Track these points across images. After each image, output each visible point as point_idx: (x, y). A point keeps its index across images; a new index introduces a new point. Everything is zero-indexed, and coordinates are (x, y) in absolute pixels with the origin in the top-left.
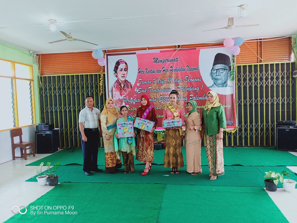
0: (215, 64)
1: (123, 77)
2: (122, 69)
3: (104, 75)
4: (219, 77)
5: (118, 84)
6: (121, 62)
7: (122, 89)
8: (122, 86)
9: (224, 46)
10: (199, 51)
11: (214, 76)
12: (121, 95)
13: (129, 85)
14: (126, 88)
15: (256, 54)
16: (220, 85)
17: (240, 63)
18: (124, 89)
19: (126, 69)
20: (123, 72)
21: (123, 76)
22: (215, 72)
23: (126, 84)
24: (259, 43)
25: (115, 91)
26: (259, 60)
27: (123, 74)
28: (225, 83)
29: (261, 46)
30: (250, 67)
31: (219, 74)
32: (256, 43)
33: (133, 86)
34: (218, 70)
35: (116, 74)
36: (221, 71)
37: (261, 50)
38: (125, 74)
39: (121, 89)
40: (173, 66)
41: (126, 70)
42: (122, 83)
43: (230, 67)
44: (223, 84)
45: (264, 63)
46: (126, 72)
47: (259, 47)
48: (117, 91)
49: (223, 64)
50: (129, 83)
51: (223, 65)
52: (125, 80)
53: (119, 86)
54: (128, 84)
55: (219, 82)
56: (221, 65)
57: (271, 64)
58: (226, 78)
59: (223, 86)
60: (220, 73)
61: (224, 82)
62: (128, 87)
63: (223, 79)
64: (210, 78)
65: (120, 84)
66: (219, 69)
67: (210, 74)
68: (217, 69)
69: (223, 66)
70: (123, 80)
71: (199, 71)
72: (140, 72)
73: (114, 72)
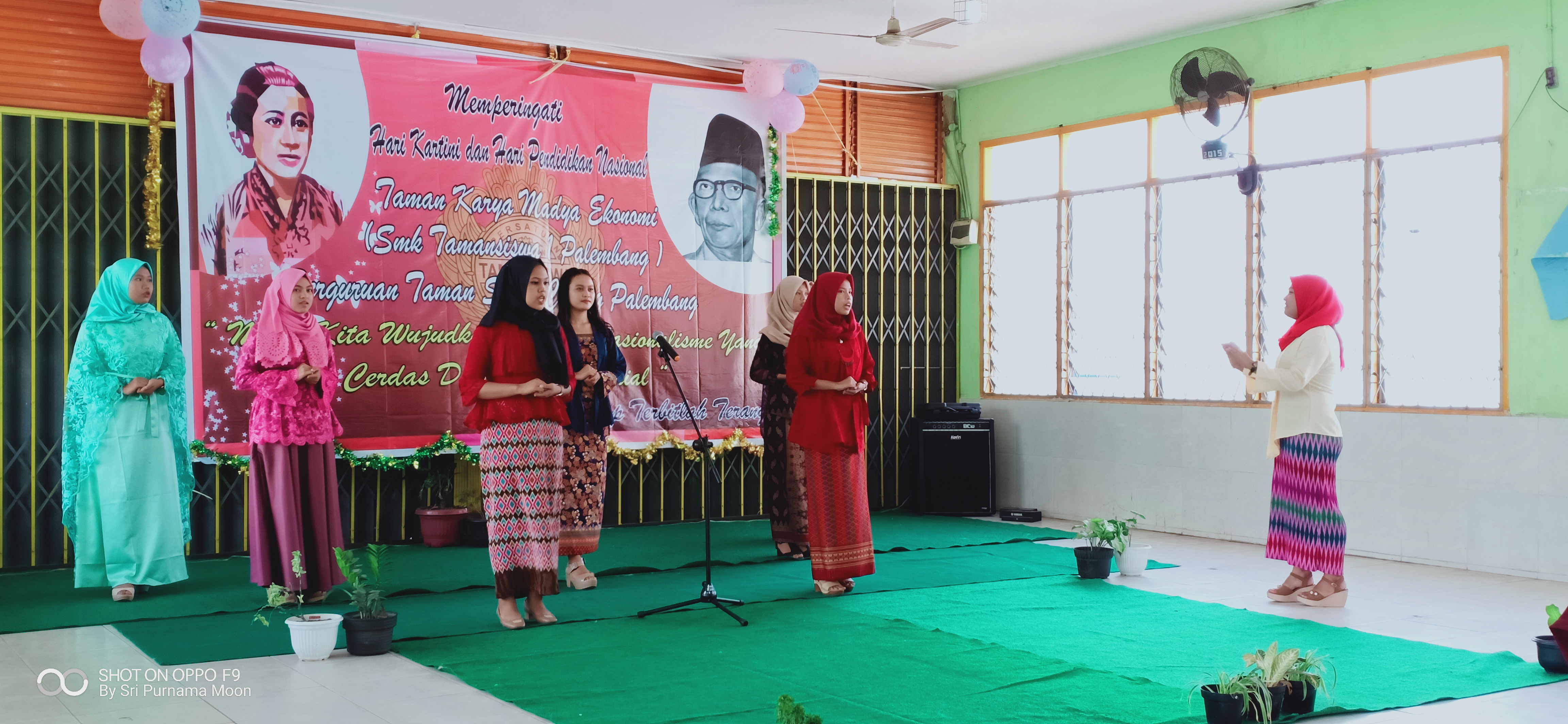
0: (707, 159)
1: (290, 157)
2: (282, 114)
3: (169, 136)
4: (722, 218)
5: (257, 197)
6: (272, 75)
7: (283, 226)
8: (285, 205)
9: (742, 89)
10: (647, 89)
11: (706, 211)
12: (278, 257)
13: (326, 204)
14: (304, 220)
15: (839, 137)
16: (728, 253)
17: (793, 168)
18: (292, 227)
19: (304, 120)
20: (288, 132)
21: (287, 151)
22: (708, 192)
23: (307, 197)
24: (848, 98)
25: (238, 234)
26: (848, 164)
27: (287, 145)
28: (745, 243)
29: (854, 110)
30: (824, 187)
31: (722, 202)
32: (840, 97)
33: (344, 214)
34: (719, 187)
35: (246, 138)
36: (731, 192)
37: (854, 128)
38: (296, 146)
39: (276, 226)
40: (541, 139)
41: (302, 124)
42: (279, 190)
43: (763, 180)
44: (738, 247)
45: (865, 181)
46: (303, 136)
47: (848, 113)
48: (249, 234)
49: (738, 163)
50: (323, 192)
51: (739, 168)
52: (303, 179)
53: (266, 208)
54: (319, 197)
55: (725, 237)
56: (732, 166)
58: (749, 223)
59: (737, 258)
60: (727, 201)
61: (741, 239)
62: (320, 215)
63: (739, 225)
64: (691, 216)
65: (271, 197)
66: (723, 183)
67: (690, 199)
68: (716, 184)
69: (736, 174)
70: (291, 173)
71: (648, 179)
72: (381, 143)
73: (233, 127)
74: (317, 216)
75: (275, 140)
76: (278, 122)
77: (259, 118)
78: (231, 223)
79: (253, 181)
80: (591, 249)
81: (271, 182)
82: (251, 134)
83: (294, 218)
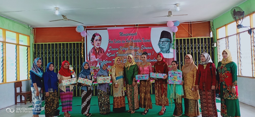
0: (161, 38)
1: (98, 45)
3: (84, 43)
4: (164, 47)
5: (94, 50)
6: (97, 35)
7: (97, 54)
8: (97, 51)
9: (167, 26)
10: (151, 28)
11: (161, 46)
12: (97, 58)
13: (102, 51)
15: (188, 31)
17: (178, 37)
18: (98, 54)
19: (100, 40)
22: (161, 43)
23: (100, 50)
25: (92, 55)
26: (190, 36)
29: (191, 26)
30: (184, 40)
32: (188, 25)
33: (105, 52)
34: (163, 42)
37: (191, 29)
39: (96, 54)
40: (133, 39)
42: (97, 49)
45: (193, 38)
46: (100, 42)
47: (190, 27)
50: (102, 49)
52: (100, 48)
53: (95, 52)
55: (164, 50)
56: (165, 38)
57: (197, 39)
58: (169, 47)
62: (102, 52)
64: (158, 47)
65: (96, 50)
67: (158, 44)
69: (166, 39)
70: (98, 47)
71: (151, 42)
72: (110, 42)
73: (91, 42)
74: (101, 52)
75: (96, 43)
76: (97, 40)
77: (95, 40)
78: (91, 54)
79: (94, 48)
81: (96, 48)
82: (93, 43)
83: (99, 53)
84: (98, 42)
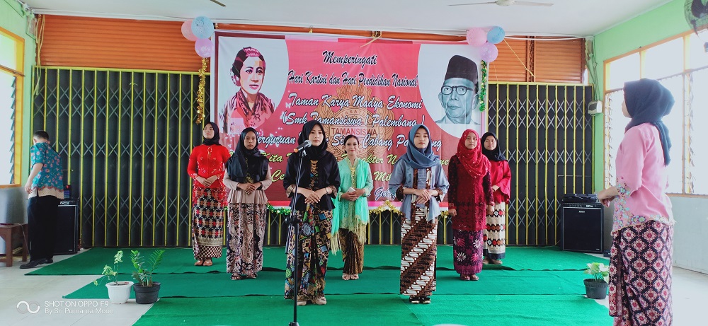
0: (448, 77)
1: (254, 86)
2: (252, 68)
3: (208, 78)
4: (455, 103)
5: (240, 102)
7: (250, 113)
8: (251, 105)
9: (467, 43)
10: (418, 47)
11: (447, 101)
14: (258, 111)
15: (523, 64)
17: (495, 79)
18: (253, 114)
19: (261, 70)
20: (255, 76)
21: (253, 83)
23: (260, 102)
24: (529, 44)
25: (232, 117)
26: (528, 76)
27: (254, 81)
28: (467, 115)
29: (532, 50)
30: (513, 87)
31: (456, 96)
32: (524, 44)
33: (275, 109)
34: (454, 89)
35: (238, 79)
36: (460, 91)
37: (532, 59)
38: (257, 81)
39: (247, 114)
40: (365, 72)
41: (260, 72)
42: (249, 99)
43: (477, 85)
44: (463, 117)
45: (538, 84)
46: (261, 76)
47: (529, 52)
48: (237, 117)
49: (464, 77)
50: (267, 100)
52: (259, 94)
53: (244, 106)
54: (265, 101)
56: (461, 79)
58: (469, 106)
59: (462, 123)
60: (458, 96)
61: (465, 113)
62: (265, 109)
63: (464, 107)
64: (439, 103)
65: (246, 102)
66: (456, 87)
67: (439, 95)
68: (453, 88)
69: (463, 82)
70: (254, 92)
71: (418, 87)
72: (292, 78)
73: (233, 74)
74: (264, 110)
75: (249, 79)
76: (250, 71)
77: (243, 70)
78: (230, 112)
79: (239, 95)
80: (388, 120)
81: (246, 96)
82: (239, 77)
84: (254, 76)
